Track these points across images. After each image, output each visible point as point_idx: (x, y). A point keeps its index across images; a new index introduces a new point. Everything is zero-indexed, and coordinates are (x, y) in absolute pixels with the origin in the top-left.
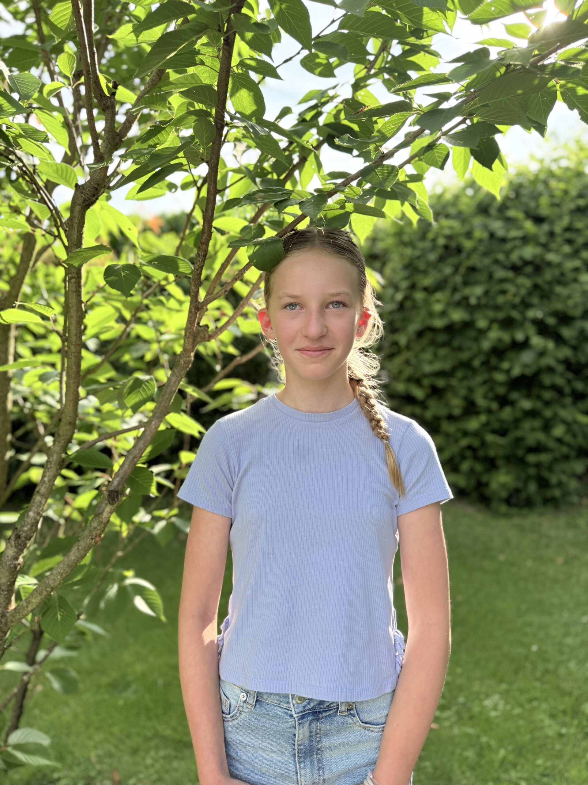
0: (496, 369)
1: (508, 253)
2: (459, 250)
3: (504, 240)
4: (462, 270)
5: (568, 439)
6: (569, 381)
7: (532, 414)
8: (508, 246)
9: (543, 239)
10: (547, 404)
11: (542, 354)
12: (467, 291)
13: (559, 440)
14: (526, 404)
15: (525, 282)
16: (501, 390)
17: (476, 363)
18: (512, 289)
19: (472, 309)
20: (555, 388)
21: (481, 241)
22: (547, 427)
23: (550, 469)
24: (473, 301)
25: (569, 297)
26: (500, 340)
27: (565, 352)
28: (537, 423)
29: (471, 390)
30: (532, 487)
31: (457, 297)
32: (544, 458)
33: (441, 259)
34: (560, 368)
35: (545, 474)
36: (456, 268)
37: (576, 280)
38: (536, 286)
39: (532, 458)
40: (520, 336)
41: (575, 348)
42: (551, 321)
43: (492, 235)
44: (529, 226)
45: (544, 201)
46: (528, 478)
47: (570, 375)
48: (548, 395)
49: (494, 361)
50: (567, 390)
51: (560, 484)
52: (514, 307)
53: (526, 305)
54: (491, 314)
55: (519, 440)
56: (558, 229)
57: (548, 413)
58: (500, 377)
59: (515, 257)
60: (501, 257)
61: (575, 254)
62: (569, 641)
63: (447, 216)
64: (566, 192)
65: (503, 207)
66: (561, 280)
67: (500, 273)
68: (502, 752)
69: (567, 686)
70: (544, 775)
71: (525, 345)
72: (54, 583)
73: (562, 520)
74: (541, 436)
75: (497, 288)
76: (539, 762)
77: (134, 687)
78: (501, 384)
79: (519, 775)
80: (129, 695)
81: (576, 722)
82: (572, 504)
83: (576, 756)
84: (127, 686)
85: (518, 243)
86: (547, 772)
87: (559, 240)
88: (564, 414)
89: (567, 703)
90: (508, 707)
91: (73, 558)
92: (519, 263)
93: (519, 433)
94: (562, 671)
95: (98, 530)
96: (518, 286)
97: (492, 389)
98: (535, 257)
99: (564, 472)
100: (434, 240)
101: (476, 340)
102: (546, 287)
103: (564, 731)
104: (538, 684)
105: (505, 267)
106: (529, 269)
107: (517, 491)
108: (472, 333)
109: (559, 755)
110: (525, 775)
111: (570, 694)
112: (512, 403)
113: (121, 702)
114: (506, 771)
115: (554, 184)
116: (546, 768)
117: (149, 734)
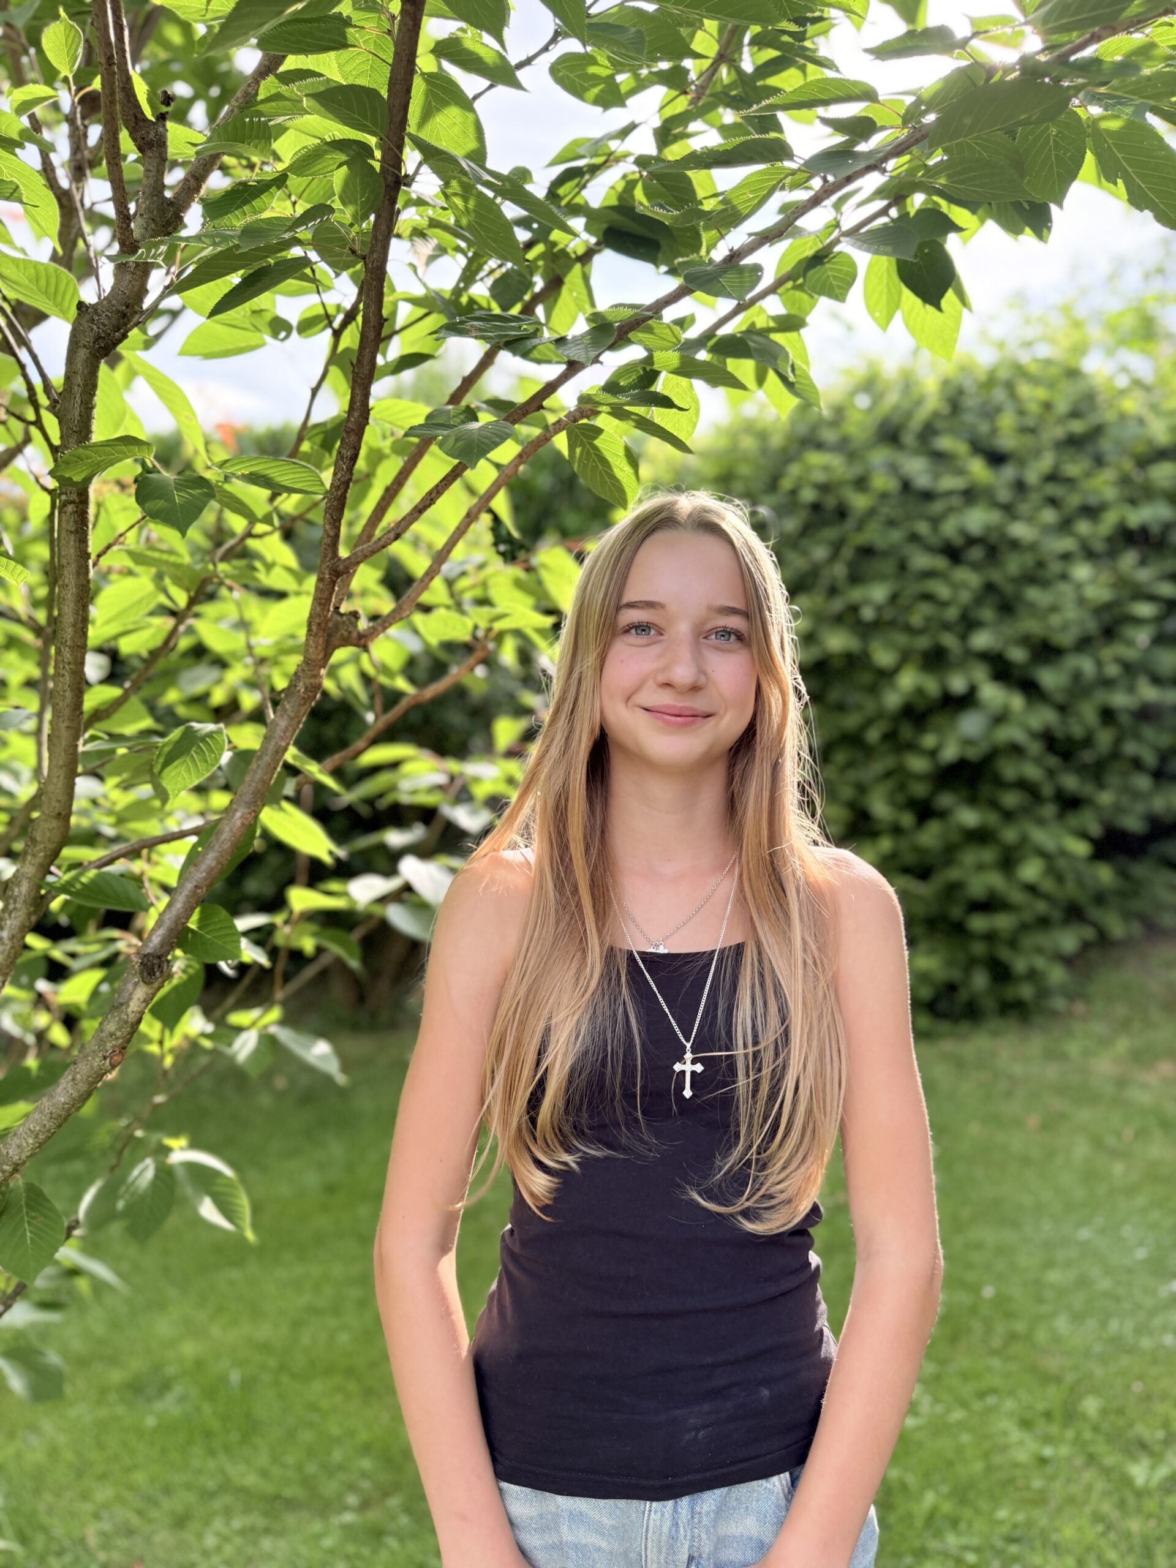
0: (911, 747)
1: (936, 522)
2: (842, 513)
3: (928, 496)
4: (847, 553)
5: (1048, 885)
6: (1051, 773)
7: (980, 836)
8: (937, 507)
9: (1004, 495)
10: (1008, 816)
11: (1000, 718)
12: (856, 594)
13: (1032, 889)
14: (969, 817)
15: (969, 578)
16: (920, 790)
17: (873, 735)
18: (942, 591)
19: (866, 630)
20: (1023, 785)
21: (884, 496)
22: (1008, 862)
23: (1013, 943)
24: (868, 614)
25: (1054, 609)
26: (919, 691)
27: (1044, 717)
28: (988, 855)
29: (862, 789)
30: (980, 980)
31: (837, 605)
32: (1003, 922)
33: (807, 530)
34: (1035, 748)
35: (1004, 954)
36: (837, 548)
37: (1064, 577)
38: (990, 588)
39: (978, 923)
40: (958, 684)
41: (1063, 709)
42: (1018, 655)
43: (906, 486)
44: (978, 469)
45: (1007, 421)
46: (971, 963)
47: (1053, 761)
48: (1011, 799)
49: (906, 732)
50: (1047, 790)
51: (1033, 975)
52: (946, 627)
53: (968, 624)
54: (902, 639)
55: (953, 889)
56: (1032, 476)
57: (1010, 835)
58: (918, 764)
59: (949, 528)
60: (923, 528)
61: (1065, 526)
62: (1054, 1276)
63: (820, 446)
64: (1047, 406)
65: (928, 431)
66: (1035, 576)
67: (921, 560)
68: (930, 1498)
69: (1052, 1364)
70: (1011, 1540)
71: (967, 701)
72: (20, 1153)
73: (1036, 1043)
74: (995, 880)
75: (914, 588)
76: (1002, 1514)
77: (178, 1389)
78: (919, 778)
79: (964, 1541)
80: (169, 1405)
81: (1070, 1434)
82: (1054, 1014)
83: (1071, 1500)
84: (165, 1386)
85: (956, 501)
86: (1018, 1533)
87: (1035, 498)
88: (1041, 837)
89: (1053, 1396)
90: (939, 1409)
91: (62, 1099)
92: (958, 541)
93: (953, 874)
94: (1042, 1335)
95: (117, 1039)
96: (955, 587)
97: (902, 787)
98: (988, 529)
99: (1039, 950)
100: (794, 492)
101: (873, 690)
102: (1009, 589)
103: (1048, 1451)
104: (996, 1362)
105: (930, 549)
106: (976, 553)
107: (951, 988)
108: (866, 678)
109: (1040, 1500)
110: (975, 1541)
111: (1057, 1380)
112: (942, 815)
113: (151, 1421)
114: (938, 1535)
115: (1025, 390)
116: (1015, 1526)
117: (211, 1484)
